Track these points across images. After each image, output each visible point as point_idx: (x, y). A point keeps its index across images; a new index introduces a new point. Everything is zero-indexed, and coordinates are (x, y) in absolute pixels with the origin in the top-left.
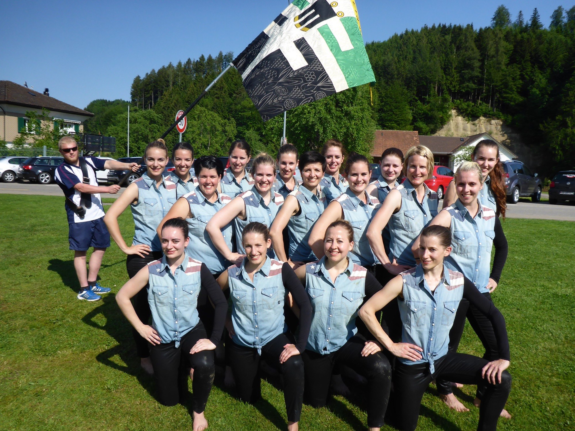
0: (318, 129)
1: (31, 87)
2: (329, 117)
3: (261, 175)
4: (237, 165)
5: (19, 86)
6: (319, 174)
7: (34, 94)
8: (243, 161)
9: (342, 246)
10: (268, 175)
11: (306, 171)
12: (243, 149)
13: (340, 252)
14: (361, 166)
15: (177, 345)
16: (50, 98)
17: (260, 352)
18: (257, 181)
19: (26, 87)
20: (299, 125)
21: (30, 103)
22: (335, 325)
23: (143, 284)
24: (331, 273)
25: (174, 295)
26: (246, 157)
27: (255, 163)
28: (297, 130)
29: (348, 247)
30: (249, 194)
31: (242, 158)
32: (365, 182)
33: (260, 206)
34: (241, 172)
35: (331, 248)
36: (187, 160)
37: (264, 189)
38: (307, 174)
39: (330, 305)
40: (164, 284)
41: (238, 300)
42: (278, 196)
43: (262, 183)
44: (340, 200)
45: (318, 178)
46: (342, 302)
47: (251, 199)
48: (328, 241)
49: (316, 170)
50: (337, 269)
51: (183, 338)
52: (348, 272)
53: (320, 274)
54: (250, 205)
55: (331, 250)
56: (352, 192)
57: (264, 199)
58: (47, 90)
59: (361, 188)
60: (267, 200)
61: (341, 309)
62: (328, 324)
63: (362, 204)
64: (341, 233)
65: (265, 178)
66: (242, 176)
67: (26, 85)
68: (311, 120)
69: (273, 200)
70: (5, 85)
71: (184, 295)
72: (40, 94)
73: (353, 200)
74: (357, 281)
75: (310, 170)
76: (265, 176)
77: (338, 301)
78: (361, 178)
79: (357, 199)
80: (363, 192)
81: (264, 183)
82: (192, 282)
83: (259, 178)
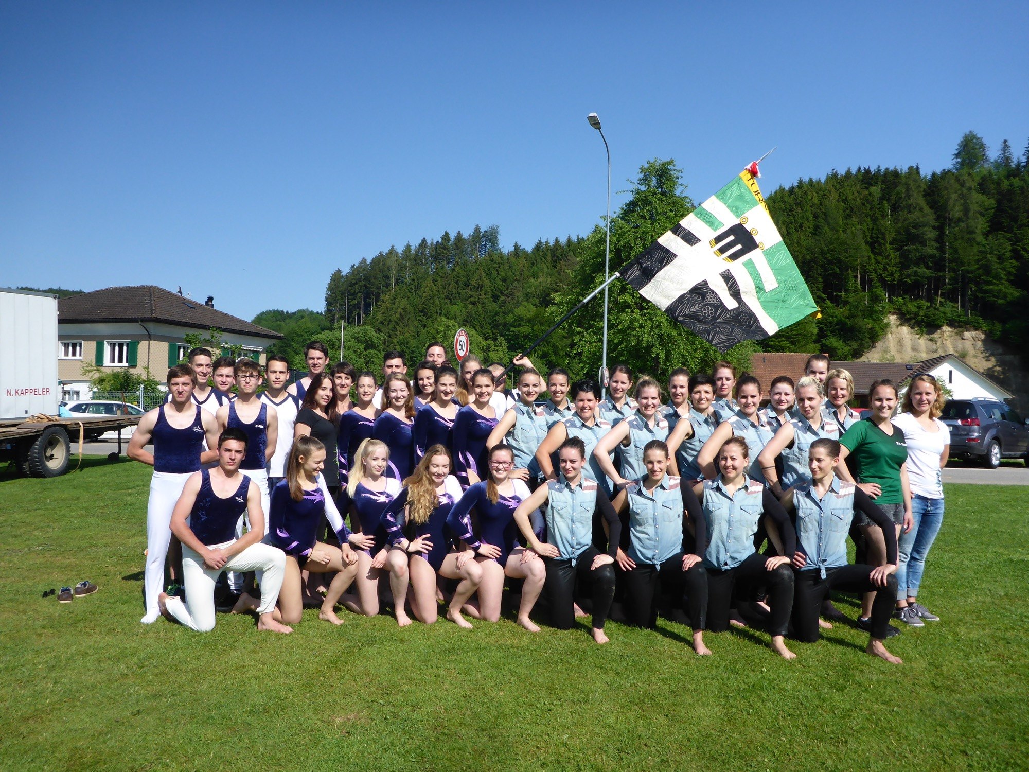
0: (657, 354)
1: (187, 295)
2: (675, 333)
3: (646, 398)
4: (618, 390)
5: (170, 293)
6: (710, 396)
7: (192, 306)
8: (624, 386)
9: (737, 463)
10: (653, 398)
11: (696, 393)
12: (625, 373)
13: (734, 468)
14: (751, 388)
15: (574, 563)
16: (215, 311)
17: (658, 568)
18: (641, 405)
19: (179, 294)
20: (626, 347)
21: (188, 321)
22: (735, 538)
23: (542, 501)
24: (729, 489)
25: (573, 510)
26: (628, 382)
27: (639, 387)
28: (623, 355)
29: (743, 463)
30: (633, 417)
31: (623, 383)
32: (754, 404)
33: (644, 429)
34: (622, 397)
35: (725, 465)
36: (561, 385)
37: (649, 413)
38: (697, 396)
39: (729, 518)
40: (563, 499)
41: (638, 514)
42: (662, 421)
43: (647, 406)
44: (730, 421)
45: (708, 400)
46: (741, 515)
47: (635, 423)
48: (723, 459)
49: (706, 392)
50: (735, 485)
51: (580, 556)
52: (746, 488)
53: (718, 489)
54: (634, 428)
55: (726, 468)
56: (743, 414)
57: (648, 423)
58: (211, 299)
59: (752, 410)
60: (651, 424)
61: (740, 521)
62: (728, 537)
63: (753, 425)
64: (735, 450)
65: (651, 402)
66: (623, 401)
67: (180, 292)
68: (646, 338)
69: (658, 425)
70: (150, 293)
71: (582, 512)
72: (201, 305)
73: (744, 422)
74: (755, 495)
75: (699, 392)
76: (650, 399)
77: (737, 514)
78: (750, 400)
79: (748, 420)
80: (755, 414)
81: (649, 406)
82: (588, 499)
83: (644, 401)
